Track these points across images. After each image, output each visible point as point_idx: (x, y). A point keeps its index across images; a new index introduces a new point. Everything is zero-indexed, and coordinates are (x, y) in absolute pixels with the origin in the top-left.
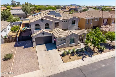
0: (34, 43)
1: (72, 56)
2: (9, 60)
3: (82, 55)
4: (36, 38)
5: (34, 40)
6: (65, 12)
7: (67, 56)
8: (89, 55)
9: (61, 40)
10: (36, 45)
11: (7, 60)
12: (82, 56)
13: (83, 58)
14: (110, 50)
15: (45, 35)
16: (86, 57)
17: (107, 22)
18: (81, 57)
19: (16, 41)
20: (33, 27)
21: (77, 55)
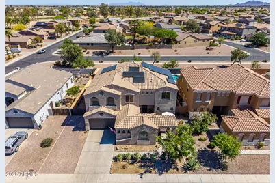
0: (87, 127)
1: (131, 164)
2: (46, 148)
3: (148, 166)
4: (90, 120)
5: (87, 121)
6: (199, 40)
7: (123, 163)
8: (159, 170)
9: (124, 132)
10: (91, 129)
11: (45, 147)
12: (145, 169)
13: (145, 172)
14: (209, 170)
15: (103, 117)
16: (150, 173)
17: (249, 103)
18: (142, 170)
19: (69, 114)
20: (88, 102)
21: (139, 164)
